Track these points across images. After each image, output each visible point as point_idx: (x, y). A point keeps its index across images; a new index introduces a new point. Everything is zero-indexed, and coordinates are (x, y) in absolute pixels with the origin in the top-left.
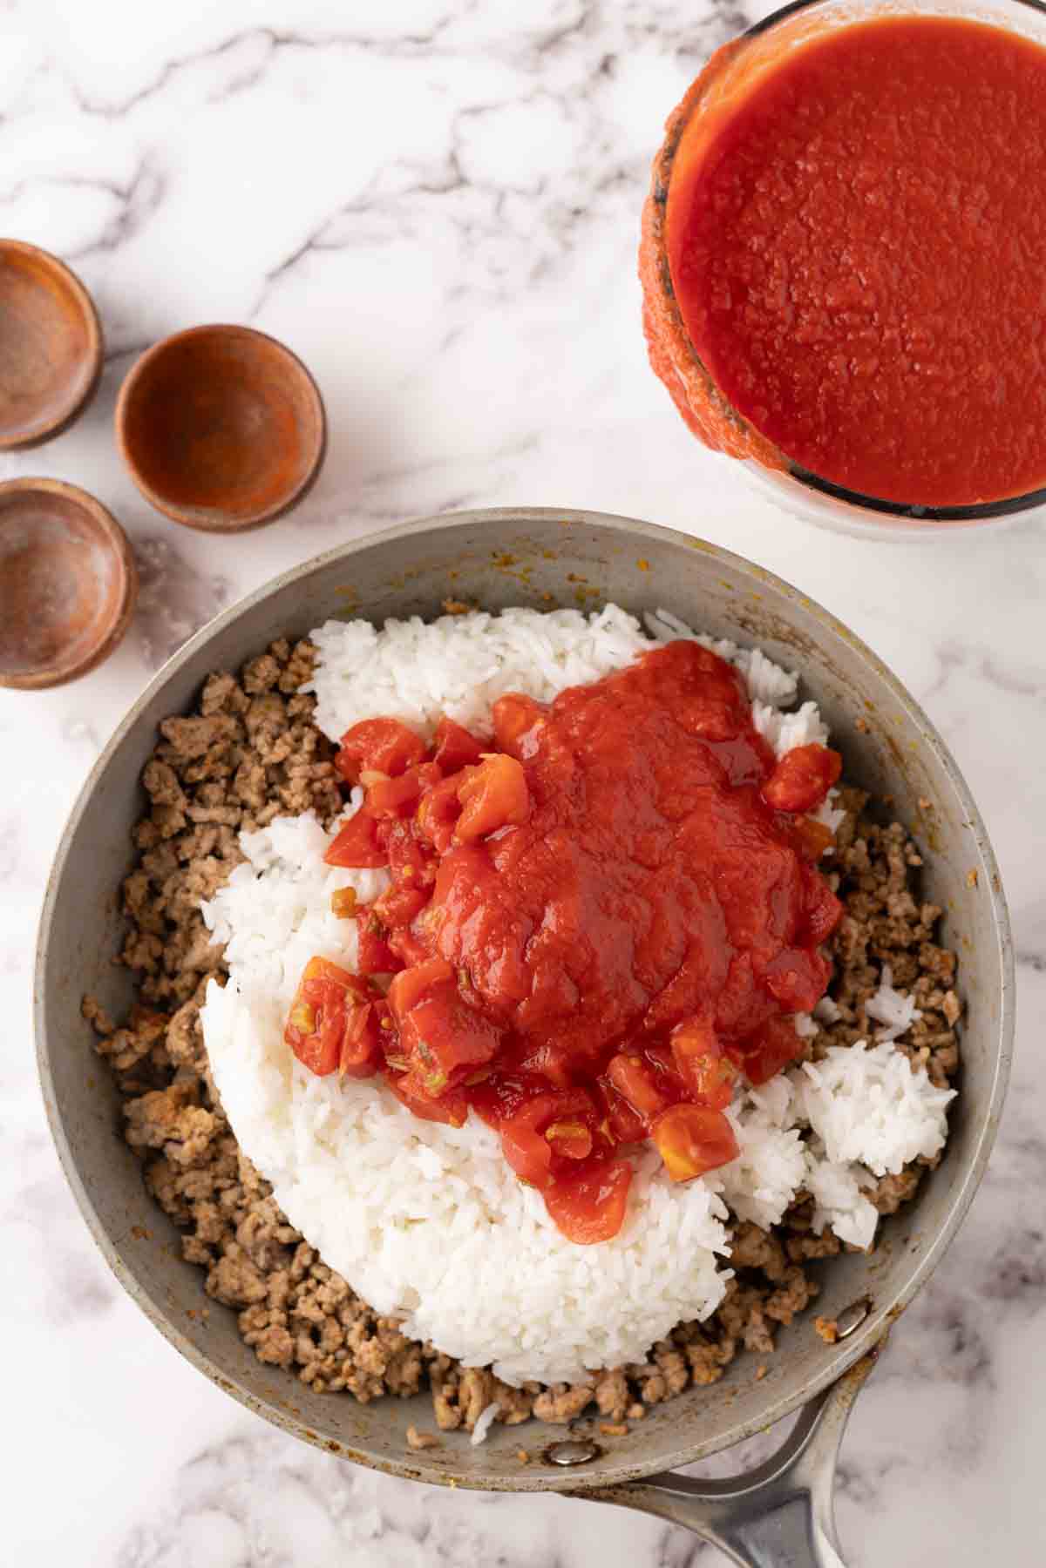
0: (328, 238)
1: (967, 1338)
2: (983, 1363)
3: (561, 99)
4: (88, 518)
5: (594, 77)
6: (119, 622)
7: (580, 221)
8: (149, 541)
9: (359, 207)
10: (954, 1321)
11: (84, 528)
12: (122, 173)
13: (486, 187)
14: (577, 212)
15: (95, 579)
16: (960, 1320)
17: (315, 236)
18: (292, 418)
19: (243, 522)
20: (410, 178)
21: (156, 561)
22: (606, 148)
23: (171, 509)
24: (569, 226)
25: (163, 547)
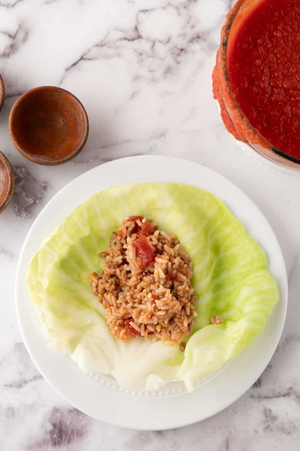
0: (89, 56)
3: (177, 8)
7: (182, 54)
8: (18, 167)
9: (100, 45)
12: (12, 29)
13: (148, 39)
14: (182, 50)
17: (85, 54)
18: (75, 122)
19: (56, 161)
20: (120, 35)
21: (21, 175)
22: (193, 27)
24: (179, 55)
25: (23, 169)
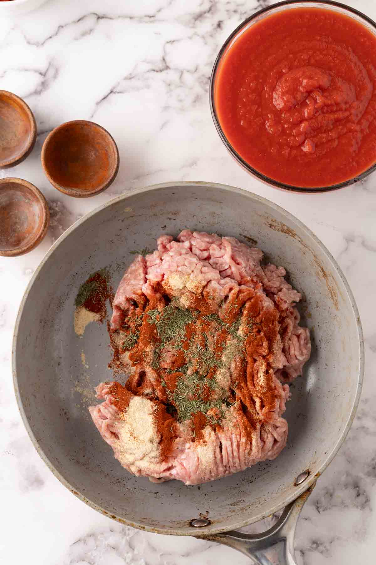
0: (118, 89)
1: (361, 492)
2: (367, 501)
3: (203, 37)
4: (31, 192)
5: (215, 29)
6: (43, 230)
8: (53, 201)
9: (130, 78)
10: (356, 486)
11: (29, 196)
12: (43, 66)
13: (176, 69)
15: (34, 215)
16: (359, 485)
17: (114, 88)
18: (106, 154)
19: (89, 193)
20: (150, 67)
21: (57, 209)
23: (62, 189)
24: (207, 83)
25: (59, 203)
